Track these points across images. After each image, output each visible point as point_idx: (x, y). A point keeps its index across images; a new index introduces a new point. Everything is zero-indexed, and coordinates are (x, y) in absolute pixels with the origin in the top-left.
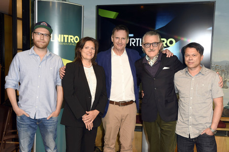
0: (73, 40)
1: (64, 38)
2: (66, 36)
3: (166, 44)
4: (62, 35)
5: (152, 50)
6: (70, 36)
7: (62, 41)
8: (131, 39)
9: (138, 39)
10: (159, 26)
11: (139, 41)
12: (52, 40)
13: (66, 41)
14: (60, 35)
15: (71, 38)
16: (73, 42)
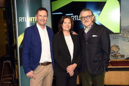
2: (34, 18)
5: (86, 21)
9: (76, 16)
11: (77, 17)
12: (25, 21)
13: (34, 21)
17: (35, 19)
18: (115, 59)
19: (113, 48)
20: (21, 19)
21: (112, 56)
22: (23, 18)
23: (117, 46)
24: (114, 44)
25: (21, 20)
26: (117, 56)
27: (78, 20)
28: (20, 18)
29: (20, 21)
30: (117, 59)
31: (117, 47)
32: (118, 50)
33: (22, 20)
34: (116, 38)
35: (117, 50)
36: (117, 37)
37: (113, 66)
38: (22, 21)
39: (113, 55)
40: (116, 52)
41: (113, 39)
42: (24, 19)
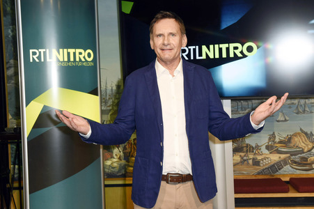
1: (69, 54)
3: (242, 52)
4: (65, 50)
6: (78, 51)
7: (66, 59)
10: (227, 22)
12: (48, 60)
13: (72, 59)
14: (61, 50)
15: (80, 53)
16: (83, 60)
18: (304, 172)
19: (296, 139)
20: (34, 53)
21: (295, 162)
22: (40, 52)
23: (309, 133)
24: (301, 129)
25: (35, 57)
26: (309, 162)
28: (31, 51)
29: (31, 61)
30: (310, 172)
31: (308, 138)
32: (310, 147)
34: (304, 111)
35: (307, 145)
36: (307, 109)
37: (299, 192)
38: (37, 60)
39: (297, 160)
40: (306, 150)
41: (297, 113)
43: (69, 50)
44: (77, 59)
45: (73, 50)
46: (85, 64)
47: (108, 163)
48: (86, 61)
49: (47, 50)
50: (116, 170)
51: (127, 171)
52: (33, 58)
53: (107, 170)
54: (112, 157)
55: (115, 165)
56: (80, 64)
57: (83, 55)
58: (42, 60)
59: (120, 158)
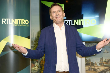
0: (25, 23)
1: (18, 21)
4: (17, 19)
6: (22, 20)
7: (17, 23)
8: (65, 21)
9: (70, 21)
11: (71, 21)
12: (10, 23)
13: (20, 23)
14: (15, 19)
15: (23, 21)
16: (24, 24)
17: (21, 21)
20: (4, 20)
22: (6, 20)
25: (4, 22)
27: (72, 25)
28: (3, 19)
29: (3, 23)
33: (6, 22)
42: (8, 20)
43: (19, 20)
44: (22, 24)
45: (20, 20)
46: (25, 25)
47: (33, 68)
48: (26, 24)
49: (10, 19)
50: (36, 72)
51: (41, 72)
52: (3, 22)
53: (32, 72)
54: (35, 66)
55: (36, 69)
56: (23, 26)
57: (24, 22)
58: (7, 23)
59: (38, 67)
